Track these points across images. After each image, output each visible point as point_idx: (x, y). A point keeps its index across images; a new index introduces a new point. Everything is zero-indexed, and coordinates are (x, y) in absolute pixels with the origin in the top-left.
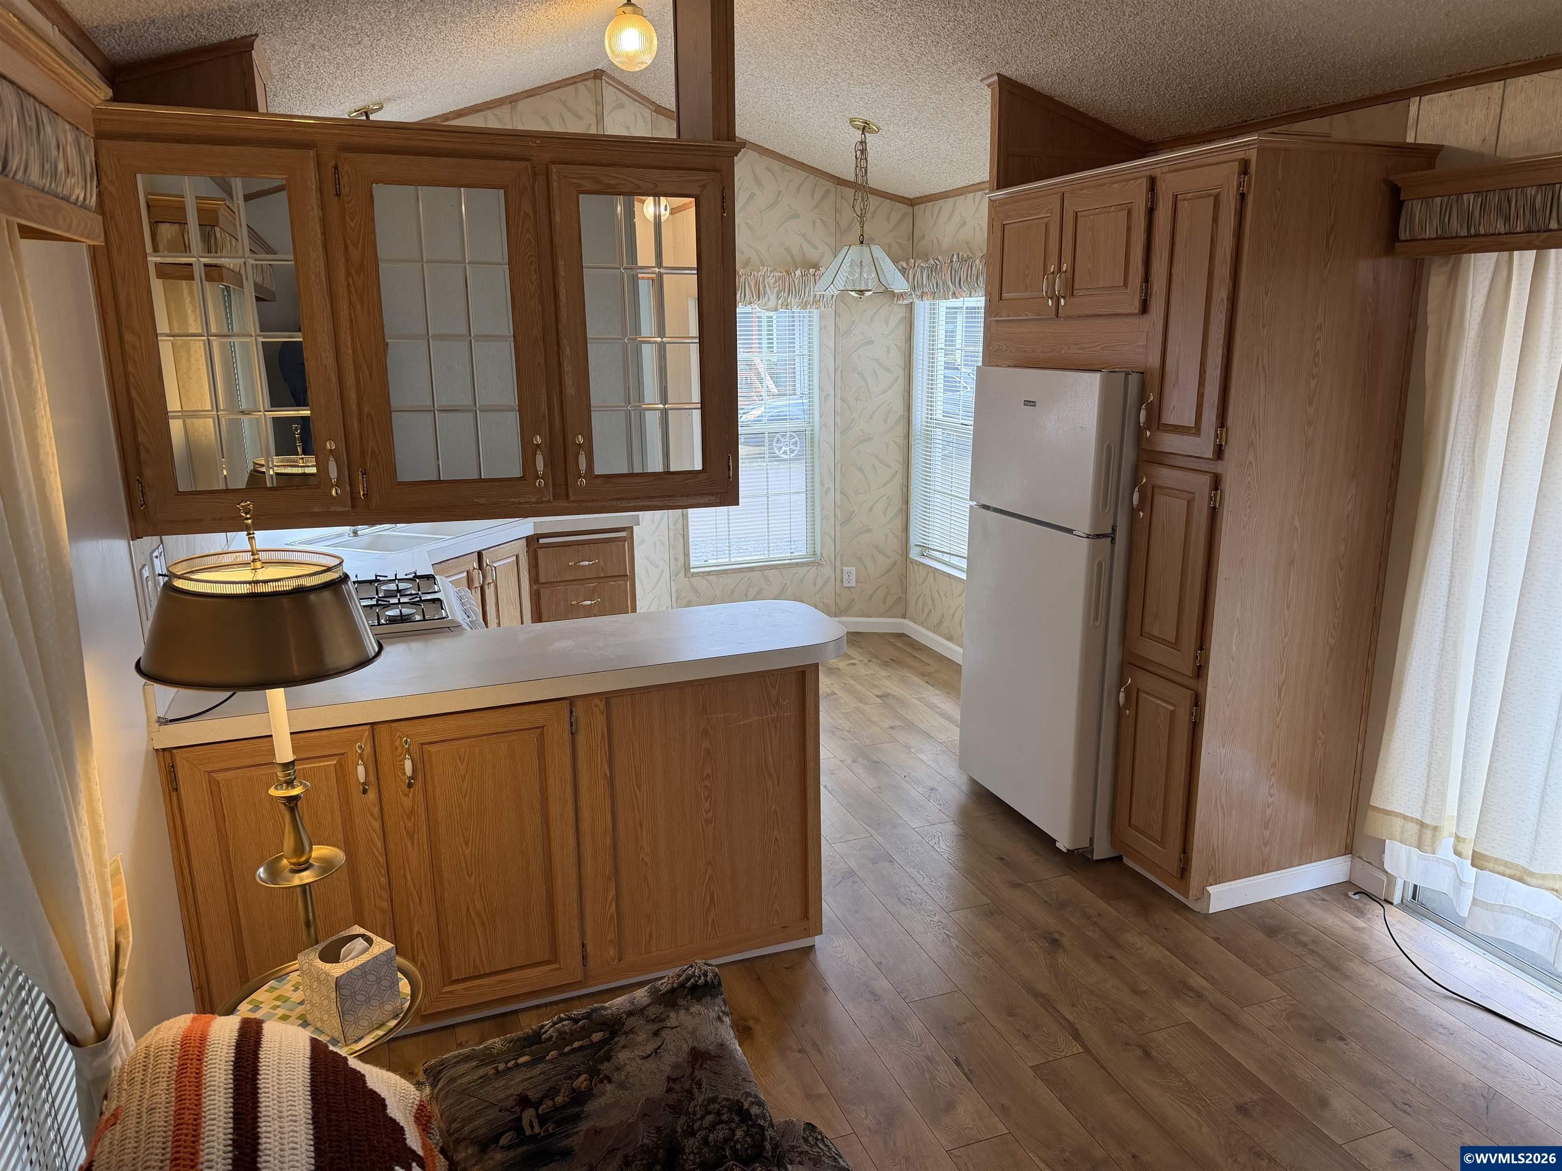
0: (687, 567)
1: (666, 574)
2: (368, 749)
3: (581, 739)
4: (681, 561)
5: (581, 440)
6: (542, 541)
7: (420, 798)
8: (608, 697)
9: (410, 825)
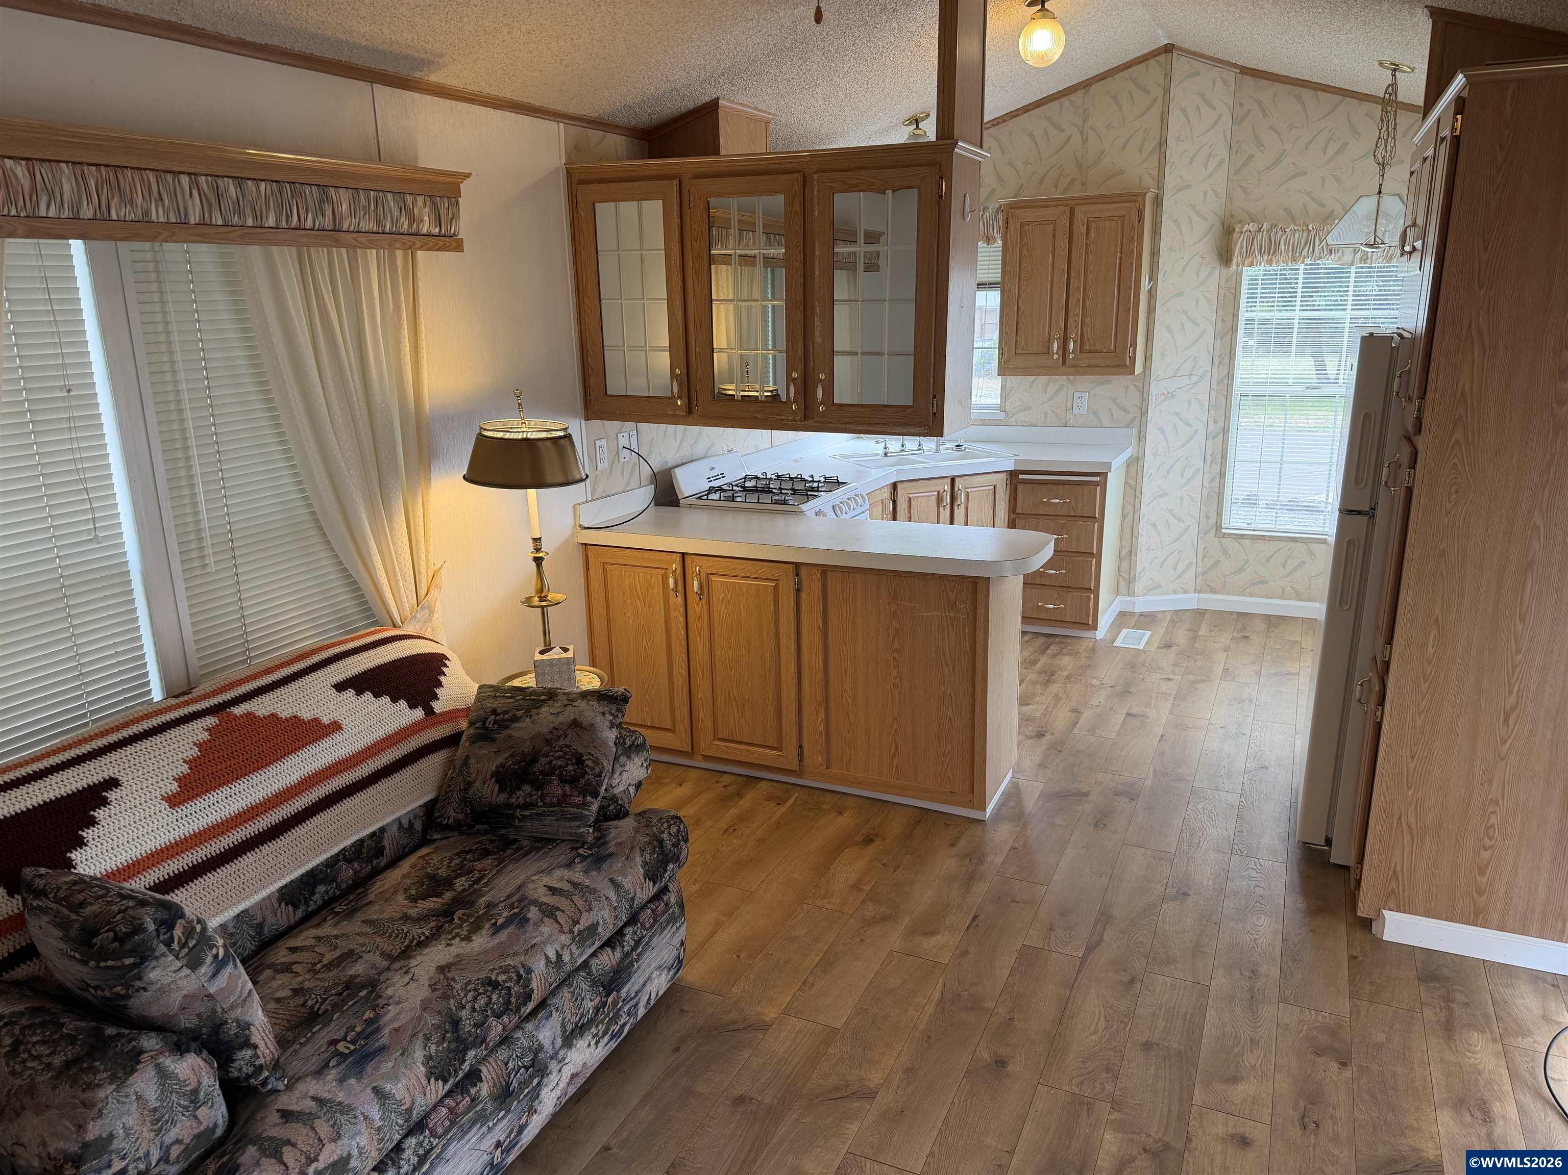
0: (1218, 527)
1: (1194, 530)
2: (679, 570)
3: (804, 595)
4: (1213, 520)
5: (822, 376)
6: (1021, 477)
7: (705, 608)
8: (825, 570)
9: (699, 625)
